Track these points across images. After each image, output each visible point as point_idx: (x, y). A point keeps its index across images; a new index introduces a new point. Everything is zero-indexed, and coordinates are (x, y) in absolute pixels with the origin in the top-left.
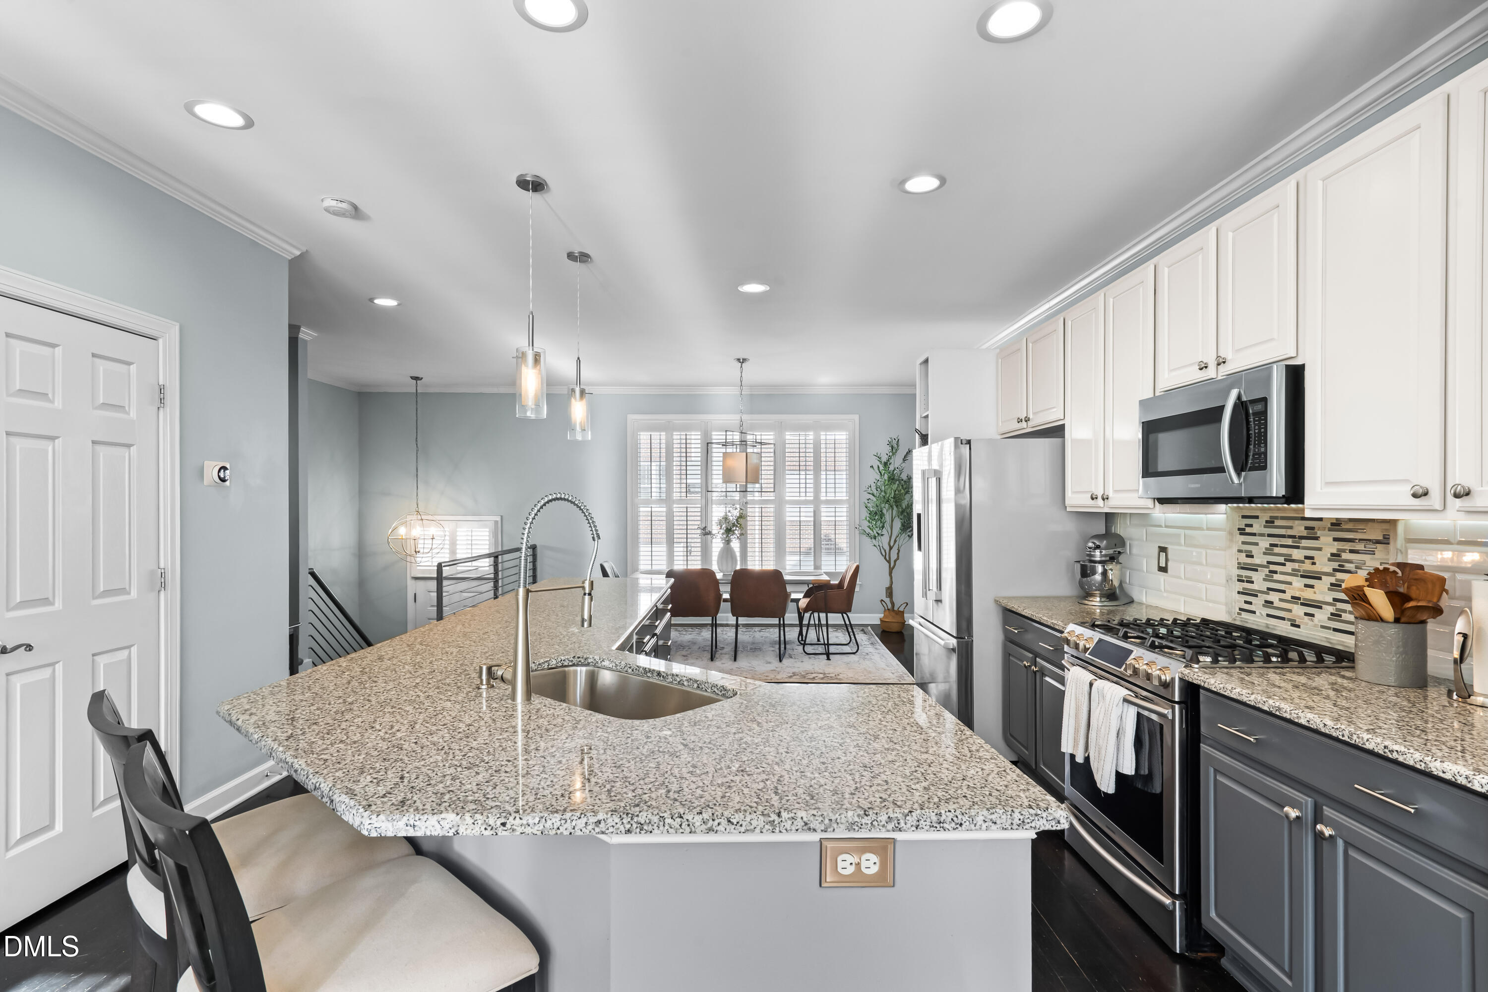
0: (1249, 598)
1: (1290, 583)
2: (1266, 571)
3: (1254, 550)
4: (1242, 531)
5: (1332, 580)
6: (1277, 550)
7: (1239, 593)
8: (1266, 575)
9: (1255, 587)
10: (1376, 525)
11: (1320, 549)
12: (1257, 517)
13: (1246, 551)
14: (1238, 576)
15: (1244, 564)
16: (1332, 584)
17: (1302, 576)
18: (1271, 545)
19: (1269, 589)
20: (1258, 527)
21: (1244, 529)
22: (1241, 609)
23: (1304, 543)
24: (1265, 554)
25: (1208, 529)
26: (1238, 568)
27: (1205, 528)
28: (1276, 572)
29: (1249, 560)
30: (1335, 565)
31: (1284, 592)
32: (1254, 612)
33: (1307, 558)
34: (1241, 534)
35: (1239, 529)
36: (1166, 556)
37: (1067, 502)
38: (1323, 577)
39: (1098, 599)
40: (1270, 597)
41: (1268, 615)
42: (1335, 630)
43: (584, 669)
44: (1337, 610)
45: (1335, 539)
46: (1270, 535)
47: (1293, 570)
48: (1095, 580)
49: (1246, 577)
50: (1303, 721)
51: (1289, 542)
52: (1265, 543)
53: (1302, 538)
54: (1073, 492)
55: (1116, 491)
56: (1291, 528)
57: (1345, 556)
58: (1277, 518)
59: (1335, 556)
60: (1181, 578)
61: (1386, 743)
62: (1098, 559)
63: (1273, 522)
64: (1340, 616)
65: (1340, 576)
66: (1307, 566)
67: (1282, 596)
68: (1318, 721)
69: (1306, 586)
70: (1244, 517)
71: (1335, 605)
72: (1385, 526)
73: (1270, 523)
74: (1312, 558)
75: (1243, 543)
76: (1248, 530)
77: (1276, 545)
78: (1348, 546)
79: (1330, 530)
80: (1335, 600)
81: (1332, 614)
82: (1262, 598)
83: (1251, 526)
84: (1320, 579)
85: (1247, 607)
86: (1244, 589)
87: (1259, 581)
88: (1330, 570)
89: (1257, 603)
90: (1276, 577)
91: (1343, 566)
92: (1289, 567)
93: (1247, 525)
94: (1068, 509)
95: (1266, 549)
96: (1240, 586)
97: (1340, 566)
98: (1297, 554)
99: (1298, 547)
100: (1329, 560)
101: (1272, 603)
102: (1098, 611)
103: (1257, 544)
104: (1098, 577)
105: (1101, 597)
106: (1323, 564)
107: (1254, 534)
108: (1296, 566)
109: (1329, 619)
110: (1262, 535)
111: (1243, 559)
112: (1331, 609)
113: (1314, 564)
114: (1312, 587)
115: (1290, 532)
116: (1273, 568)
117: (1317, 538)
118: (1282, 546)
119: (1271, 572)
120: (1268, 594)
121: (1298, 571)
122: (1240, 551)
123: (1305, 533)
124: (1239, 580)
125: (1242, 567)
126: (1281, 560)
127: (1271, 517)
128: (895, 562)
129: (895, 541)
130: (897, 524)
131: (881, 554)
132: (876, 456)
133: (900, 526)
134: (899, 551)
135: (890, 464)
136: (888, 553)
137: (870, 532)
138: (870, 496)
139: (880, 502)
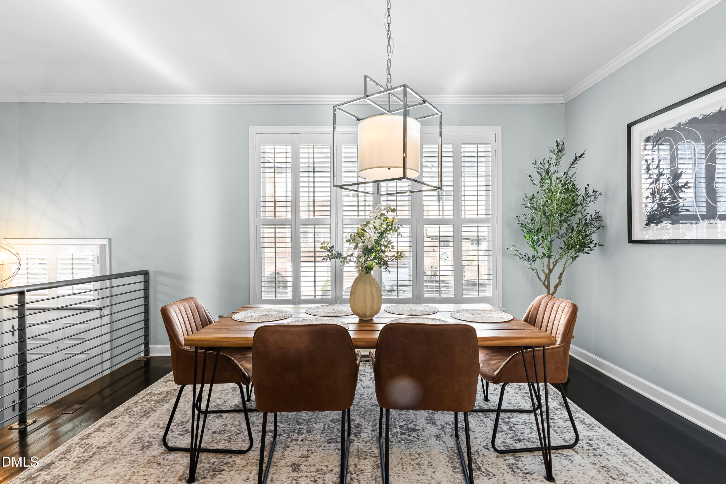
128: (556, 287)
129: (556, 263)
130: (558, 244)
131: (539, 278)
132: (535, 164)
133: (563, 245)
134: (561, 274)
135: (553, 171)
136: (547, 277)
137: (531, 252)
138: (529, 212)
139: (539, 217)
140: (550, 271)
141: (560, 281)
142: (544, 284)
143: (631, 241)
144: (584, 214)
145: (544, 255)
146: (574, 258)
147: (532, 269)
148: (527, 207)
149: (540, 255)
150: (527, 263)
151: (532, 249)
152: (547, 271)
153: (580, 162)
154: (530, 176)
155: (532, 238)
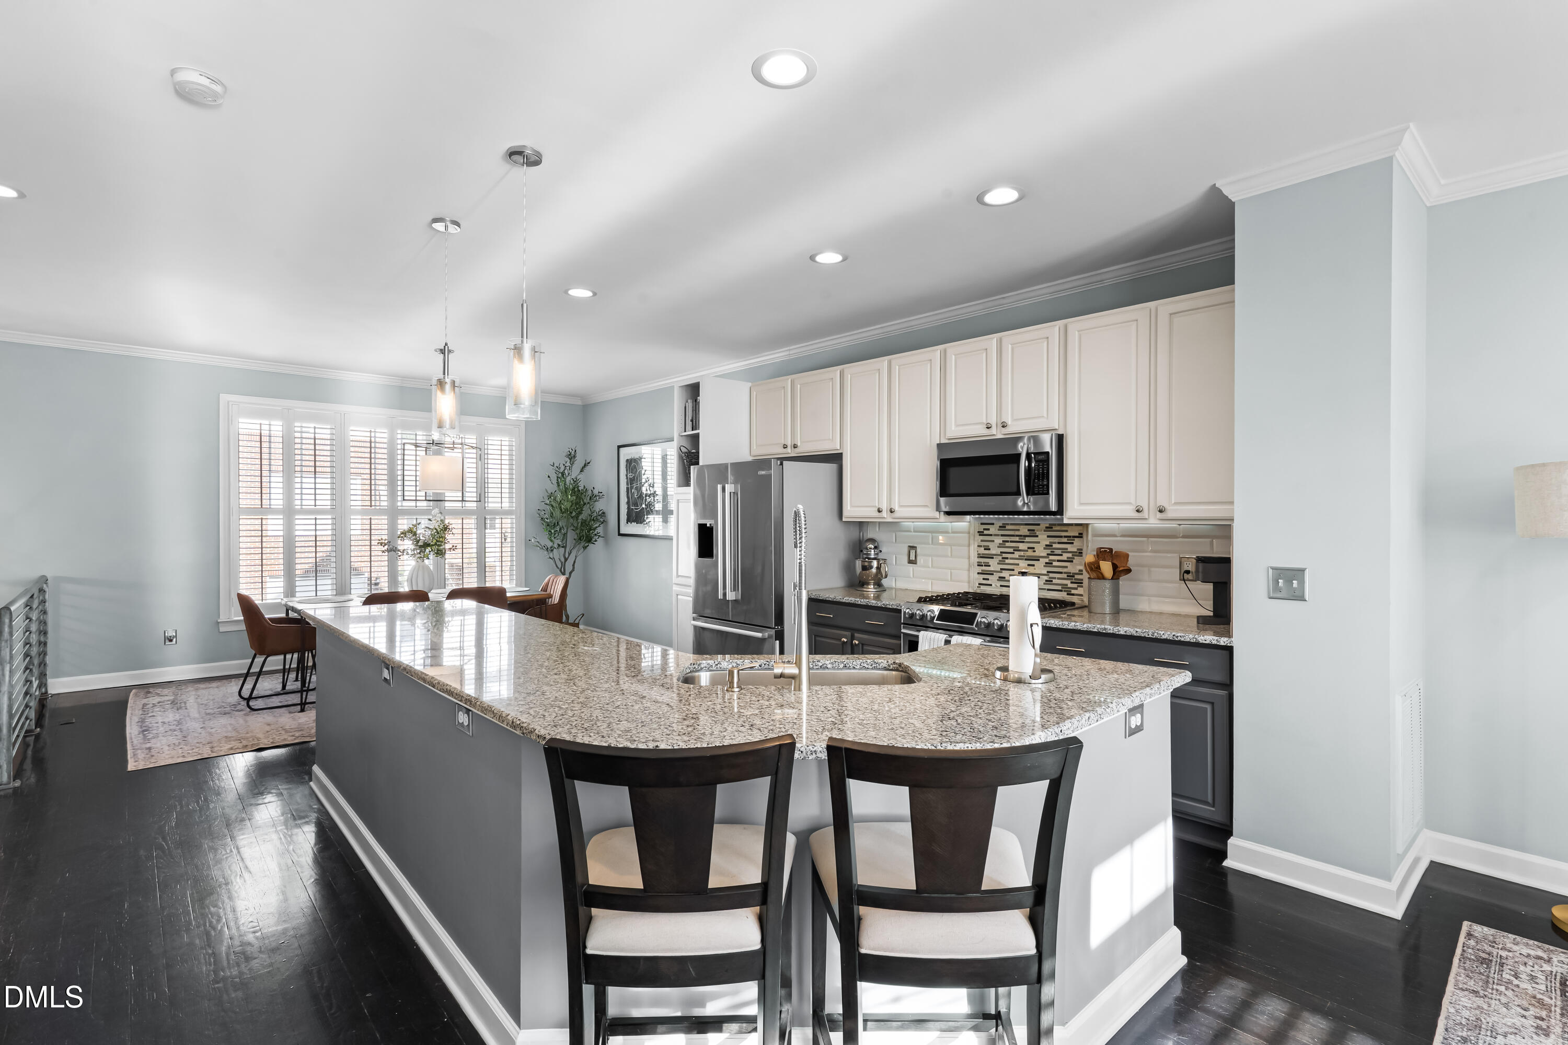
0: (986, 576)
1: (1018, 565)
2: (1000, 558)
3: (990, 545)
4: (981, 533)
5: (1047, 560)
6: (1007, 544)
7: (978, 573)
8: (1000, 561)
9: (991, 568)
10: (1074, 527)
11: (1039, 543)
12: (993, 524)
13: (984, 546)
14: (978, 562)
15: (983, 554)
16: (1046, 563)
17: (1026, 560)
18: (1003, 541)
19: (1001, 569)
20: (993, 530)
21: (983, 532)
22: (979, 584)
23: (1027, 539)
24: (998, 547)
25: (953, 532)
26: (978, 557)
27: (950, 531)
28: (1007, 558)
29: (987, 552)
30: (1049, 551)
31: (1013, 570)
32: (991, 585)
33: (1029, 548)
34: (980, 535)
35: (978, 532)
36: (916, 552)
37: (845, 513)
38: (1041, 559)
39: (872, 587)
40: (1002, 575)
41: (1001, 586)
42: (1048, 590)
43: (708, 673)
44: (1050, 578)
45: (1048, 536)
46: (1002, 535)
47: (1019, 556)
48: (872, 572)
49: (984, 563)
50: (1122, 633)
51: (1017, 539)
52: (999, 540)
53: (1026, 536)
54: (852, 506)
55: (901, 506)
56: (1018, 530)
57: (1055, 546)
58: (1008, 524)
59: (1048, 546)
60: (929, 567)
61: (1174, 633)
62: (872, 556)
63: (1005, 527)
64: (1052, 581)
65: (1052, 557)
66: (1030, 553)
67: (1012, 572)
68: (1132, 630)
69: (1029, 565)
70: (982, 524)
71: (1048, 575)
72: (1080, 528)
73: (1003, 527)
74: (1034, 548)
75: (982, 541)
76: (986, 532)
77: (1008, 541)
78: (1057, 540)
79: (1045, 531)
80: (1048, 572)
81: (1046, 581)
82: (997, 576)
83: (988, 529)
84: (1039, 560)
85: (985, 582)
86: (982, 570)
87: (994, 565)
88: (1045, 554)
89: (993, 579)
90: (1007, 561)
91: (1053, 552)
92: (1017, 554)
93: (985, 529)
94: (844, 520)
95: (1000, 544)
96: (980, 569)
97: (1052, 552)
98: (1022, 546)
99: (1023, 542)
100: (1044, 549)
101: (1004, 578)
102: (872, 595)
103: (993, 541)
104: (874, 570)
105: (874, 585)
106: (1040, 551)
107: (991, 535)
108: (1022, 553)
109: (1044, 584)
110: (998, 535)
111: (982, 551)
112: (1046, 578)
113: (1034, 551)
114: (1033, 565)
115: (1017, 533)
116: (1004, 555)
117: (1037, 536)
118: (1011, 542)
119: (1003, 558)
120: (1002, 572)
121: (1024, 556)
122: (979, 546)
123: (1028, 533)
124: (978, 565)
125: (980, 556)
126: (1011, 550)
127: (1003, 524)
128: (570, 573)
129: (571, 552)
130: (571, 536)
131: (557, 566)
132: (553, 466)
133: (576, 537)
134: (575, 562)
135: (567, 474)
136: (563, 565)
137: (549, 544)
138: (548, 507)
139: (557, 513)
140: (566, 560)
141: (574, 568)
142: (561, 571)
143: (620, 534)
144: (592, 510)
145: (559, 545)
146: (585, 548)
147: (550, 558)
148: (546, 504)
149: (556, 546)
150: (546, 552)
151: (549, 541)
152: (563, 560)
153: (587, 468)
154: (549, 477)
155: (550, 531)
